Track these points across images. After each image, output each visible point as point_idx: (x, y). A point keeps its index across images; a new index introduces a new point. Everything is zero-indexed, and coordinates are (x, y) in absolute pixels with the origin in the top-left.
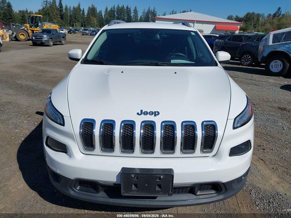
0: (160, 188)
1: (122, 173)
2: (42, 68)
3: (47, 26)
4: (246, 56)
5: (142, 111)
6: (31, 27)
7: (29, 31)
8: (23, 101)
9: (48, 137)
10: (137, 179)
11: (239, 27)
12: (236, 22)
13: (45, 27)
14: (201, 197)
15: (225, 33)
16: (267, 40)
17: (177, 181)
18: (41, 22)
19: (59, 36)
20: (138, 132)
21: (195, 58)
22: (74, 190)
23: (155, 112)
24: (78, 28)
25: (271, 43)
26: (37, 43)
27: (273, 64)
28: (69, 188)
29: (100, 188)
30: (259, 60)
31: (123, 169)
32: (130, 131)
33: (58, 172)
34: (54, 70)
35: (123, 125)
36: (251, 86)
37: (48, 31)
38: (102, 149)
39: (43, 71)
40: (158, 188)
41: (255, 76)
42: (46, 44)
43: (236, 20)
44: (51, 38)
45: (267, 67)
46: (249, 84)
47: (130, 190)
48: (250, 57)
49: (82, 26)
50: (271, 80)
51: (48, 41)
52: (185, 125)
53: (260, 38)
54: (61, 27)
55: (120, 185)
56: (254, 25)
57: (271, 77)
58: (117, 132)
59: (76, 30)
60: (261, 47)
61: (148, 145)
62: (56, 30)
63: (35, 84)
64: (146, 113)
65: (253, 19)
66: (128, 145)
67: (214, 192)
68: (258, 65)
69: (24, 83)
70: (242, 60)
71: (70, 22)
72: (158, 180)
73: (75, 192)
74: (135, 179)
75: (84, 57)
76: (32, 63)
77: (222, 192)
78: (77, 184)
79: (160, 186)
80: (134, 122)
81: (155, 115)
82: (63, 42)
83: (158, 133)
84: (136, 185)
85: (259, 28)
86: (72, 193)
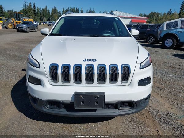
0: (98, 104)
1: (75, 95)
2: (23, 45)
3: (26, 20)
4: (151, 37)
5: (86, 59)
6: (15, 20)
7: (15, 23)
8: (12, 63)
9: (30, 76)
10: (84, 98)
11: (146, 20)
12: (144, 18)
13: (24, 21)
14: (122, 111)
15: (138, 24)
16: (163, 27)
17: (108, 99)
18: (22, 18)
19: (33, 26)
20: (84, 71)
21: (118, 35)
22: (45, 108)
23: (94, 60)
24: (46, 21)
25: (165, 29)
26: (20, 30)
27: (166, 41)
28: (43, 107)
29: (62, 105)
30: (158, 39)
31: (75, 92)
32: (79, 71)
33: (36, 96)
34: (31, 46)
35: (75, 66)
36: (154, 55)
37: (26, 23)
38: (62, 82)
39: (23, 47)
40: (96, 104)
41: (156, 49)
42: (25, 31)
43: (144, 16)
44: (29, 27)
45: (163, 44)
46: (152, 53)
47: (79, 105)
48: (153, 38)
49: (48, 20)
50: (166, 51)
51: (26, 29)
52: (112, 67)
53: (158, 26)
54: (35, 21)
55: (74, 102)
56: (155, 20)
57: (165, 49)
58: (72, 71)
59: (44, 23)
60: (159, 32)
61: (90, 78)
62: (32, 22)
63: (19, 54)
64: (88, 60)
65: (155, 16)
66: (78, 78)
67: (130, 108)
68: (158, 42)
69: (12, 53)
70: (148, 40)
71: (40, 18)
72: (96, 99)
73: (47, 109)
74: (83, 99)
75: (50, 32)
76: (17, 42)
77: (135, 108)
78: (48, 104)
79: (97, 102)
80: (81, 65)
81: (94, 61)
82: (36, 30)
83: (96, 72)
84: (83, 102)
85: (158, 21)
86: (44, 109)
